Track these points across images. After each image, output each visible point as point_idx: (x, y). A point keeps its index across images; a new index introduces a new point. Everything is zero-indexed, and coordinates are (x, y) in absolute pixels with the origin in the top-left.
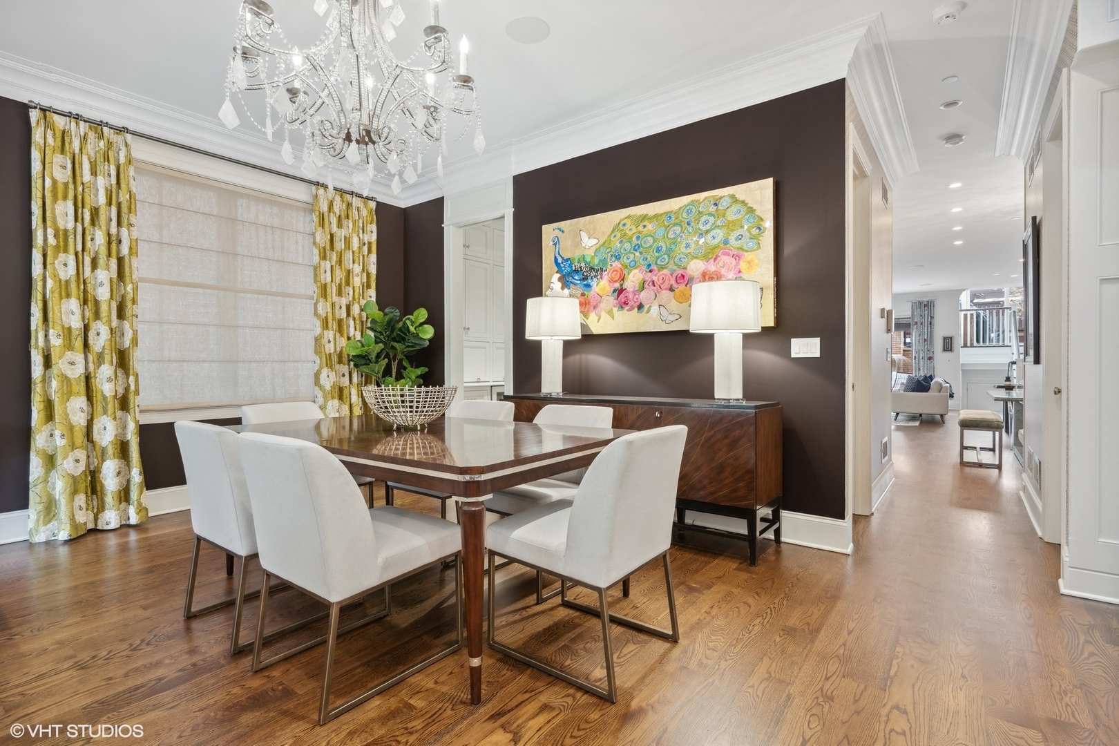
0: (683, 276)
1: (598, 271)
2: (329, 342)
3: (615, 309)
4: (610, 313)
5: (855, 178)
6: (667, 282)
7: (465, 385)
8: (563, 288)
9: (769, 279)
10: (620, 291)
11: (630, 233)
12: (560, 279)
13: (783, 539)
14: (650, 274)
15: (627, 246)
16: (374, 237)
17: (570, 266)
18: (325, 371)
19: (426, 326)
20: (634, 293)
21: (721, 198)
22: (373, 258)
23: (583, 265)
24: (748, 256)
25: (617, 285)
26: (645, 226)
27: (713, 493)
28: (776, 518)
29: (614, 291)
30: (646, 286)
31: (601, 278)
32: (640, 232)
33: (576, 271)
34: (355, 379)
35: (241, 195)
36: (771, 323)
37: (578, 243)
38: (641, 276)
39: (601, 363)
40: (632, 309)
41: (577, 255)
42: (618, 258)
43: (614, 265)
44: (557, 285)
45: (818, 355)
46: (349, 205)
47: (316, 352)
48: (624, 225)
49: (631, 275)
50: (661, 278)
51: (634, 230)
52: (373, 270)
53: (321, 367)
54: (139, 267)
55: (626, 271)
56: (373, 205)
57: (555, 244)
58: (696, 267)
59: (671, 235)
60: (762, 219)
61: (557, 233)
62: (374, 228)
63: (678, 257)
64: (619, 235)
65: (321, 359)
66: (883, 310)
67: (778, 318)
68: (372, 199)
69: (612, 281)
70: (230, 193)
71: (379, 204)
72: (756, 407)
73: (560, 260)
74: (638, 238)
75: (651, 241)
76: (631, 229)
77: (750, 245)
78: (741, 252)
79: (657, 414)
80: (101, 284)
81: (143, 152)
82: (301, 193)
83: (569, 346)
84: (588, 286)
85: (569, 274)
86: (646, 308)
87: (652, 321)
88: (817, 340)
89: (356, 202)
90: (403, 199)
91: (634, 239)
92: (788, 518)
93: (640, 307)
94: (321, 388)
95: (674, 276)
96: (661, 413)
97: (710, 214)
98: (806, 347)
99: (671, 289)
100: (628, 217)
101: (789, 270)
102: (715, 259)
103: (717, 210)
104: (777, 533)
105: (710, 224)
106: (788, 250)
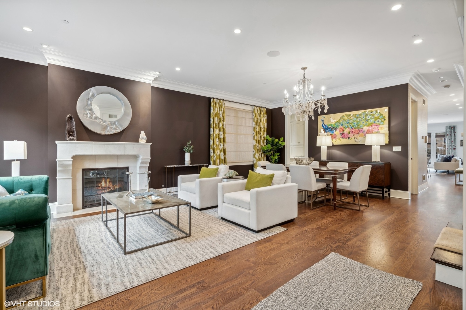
0: (362, 130)
1: (336, 129)
2: (257, 146)
3: (341, 138)
4: (339, 139)
5: (412, 102)
6: (357, 132)
7: (290, 158)
8: (324, 133)
9: (387, 132)
10: (343, 134)
11: (346, 119)
12: (323, 130)
13: (391, 196)
14: (352, 130)
15: (345, 122)
16: (266, 118)
17: (327, 127)
18: (257, 154)
19: (283, 142)
20: (347, 134)
21: (373, 111)
22: (266, 124)
23: (331, 127)
24: (381, 126)
25: (342, 132)
26: (350, 117)
27: (372, 183)
28: (389, 191)
29: (341, 134)
30: (350, 132)
31: (337, 130)
32: (349, 119)
33: (329, 128)
34: (263, 156)
35: (240, 111)
36: (388, 143)
37: (329, 121)
38: (349, 130)
39: (337, 152)
40: (346, 138)
41: (329, 123)
42: (342, 125)
43: (341, 127)
44: (323, 132)
45: (401, 151)
46: (261, 110)
47: (254, 149)
48: (344, 117)
49: (346, 130)
50: (355, 131)
51: (347, 118)
52: (266, 127)
53: (256, 153)
54: (226, 131)
55: (344, 129)
56: (265, 109)
57: (322, 121)
58: (365, 128)
59: (358, 120)
60: (385, 117)
61: (323, 118)
62: (266, 116)
63: (360, 125)
64: (342, 119)
65: (256, 151)
66: (423, 137)
67: (389, 142)
68: (265, 108)
69: (340, 131)
70: (237, 111)
71: (267, 109)
72: (384, 163)
73: (324, 125)
74: (348, 120)
75: (352, 121)
76: (346, 118)
77: (381, 123)
78: (379, 125)
79: (357, 165)
80: (222, 135)
81: (227, 104)
82: (250, 108)
83: (328, 148)
84: (333, 132)
85: (327, 129)
86: (350, 138)
87: (352, 142)
88: (401, 147)
89: (262, 109)
90: (272, 106)
91: (347, 121)
92: (392, 191)
93: (349, 138)
94: (256, 158)
95: (359, 130)
96: (358, 164)
97: (370, 115)
98: (397, 149)
99: (358, 134)
100: (345, 115)
101: (393, 129)
102: (371, 126)
103: (372, 114)
104: (389, 194)
105: (370, 118)
106: (392, 124)
